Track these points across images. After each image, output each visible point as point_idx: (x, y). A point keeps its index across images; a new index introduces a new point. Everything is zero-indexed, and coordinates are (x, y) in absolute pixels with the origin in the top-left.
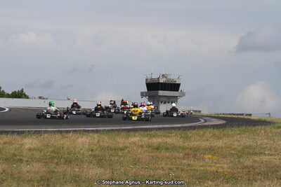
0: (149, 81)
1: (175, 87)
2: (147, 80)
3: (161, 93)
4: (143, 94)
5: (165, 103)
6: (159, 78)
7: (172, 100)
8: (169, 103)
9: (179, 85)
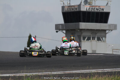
0: (66, 9)
1: (103, 17)
2: (63, 8)
3: (83, 25)
4: (58, 28)
5: (89, 39)
6: (79, 6)
7: (99, 35)
8: (94, 38)
9: (107, 14)
